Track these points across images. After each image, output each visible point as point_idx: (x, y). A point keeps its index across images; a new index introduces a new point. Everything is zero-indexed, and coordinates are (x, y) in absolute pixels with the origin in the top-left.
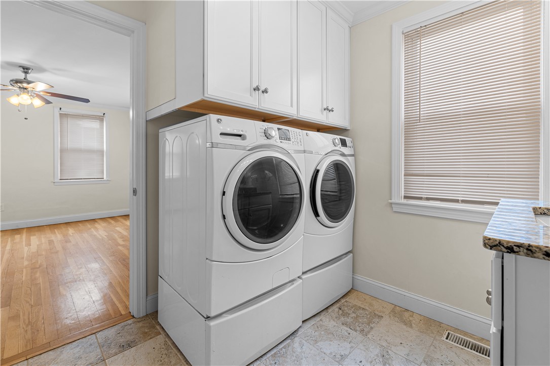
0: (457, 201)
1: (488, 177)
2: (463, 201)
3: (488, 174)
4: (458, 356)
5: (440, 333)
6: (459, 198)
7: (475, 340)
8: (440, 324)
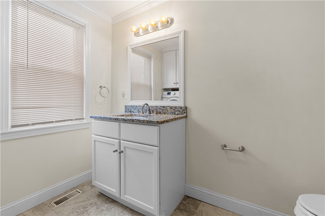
0: (52, 122)
1: (66, 107)
2: (56, 122)
3: (67, 105)
4: (71, 205)
5: (51, 206)
6: (54, 120)
7: (65, 195)
8: (44, 204)
